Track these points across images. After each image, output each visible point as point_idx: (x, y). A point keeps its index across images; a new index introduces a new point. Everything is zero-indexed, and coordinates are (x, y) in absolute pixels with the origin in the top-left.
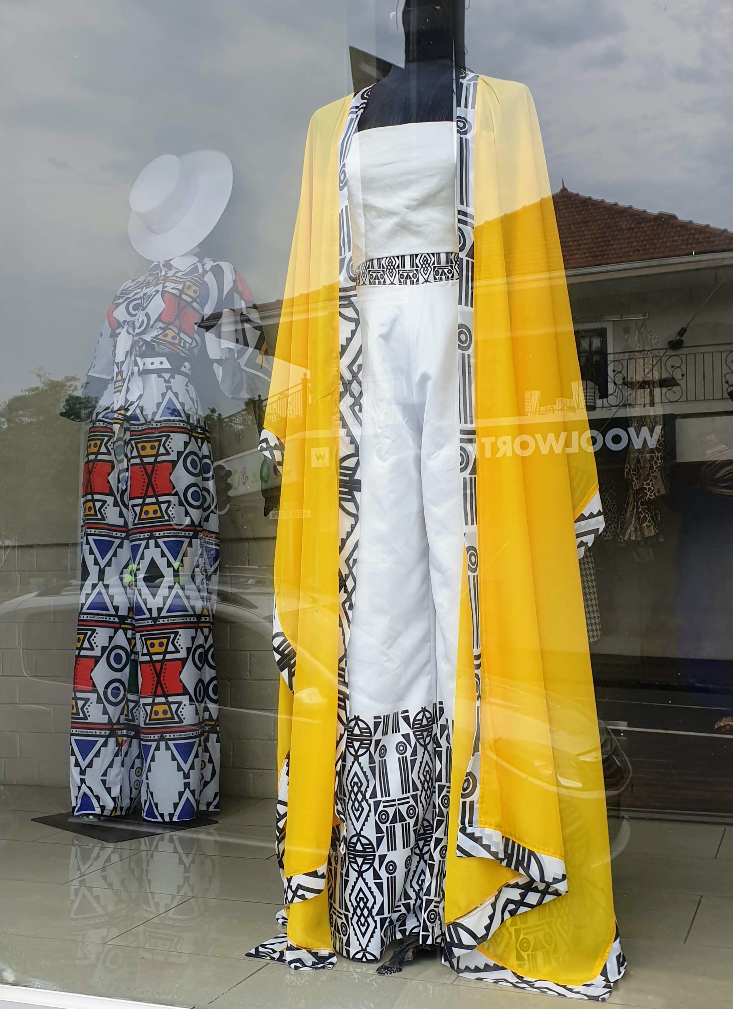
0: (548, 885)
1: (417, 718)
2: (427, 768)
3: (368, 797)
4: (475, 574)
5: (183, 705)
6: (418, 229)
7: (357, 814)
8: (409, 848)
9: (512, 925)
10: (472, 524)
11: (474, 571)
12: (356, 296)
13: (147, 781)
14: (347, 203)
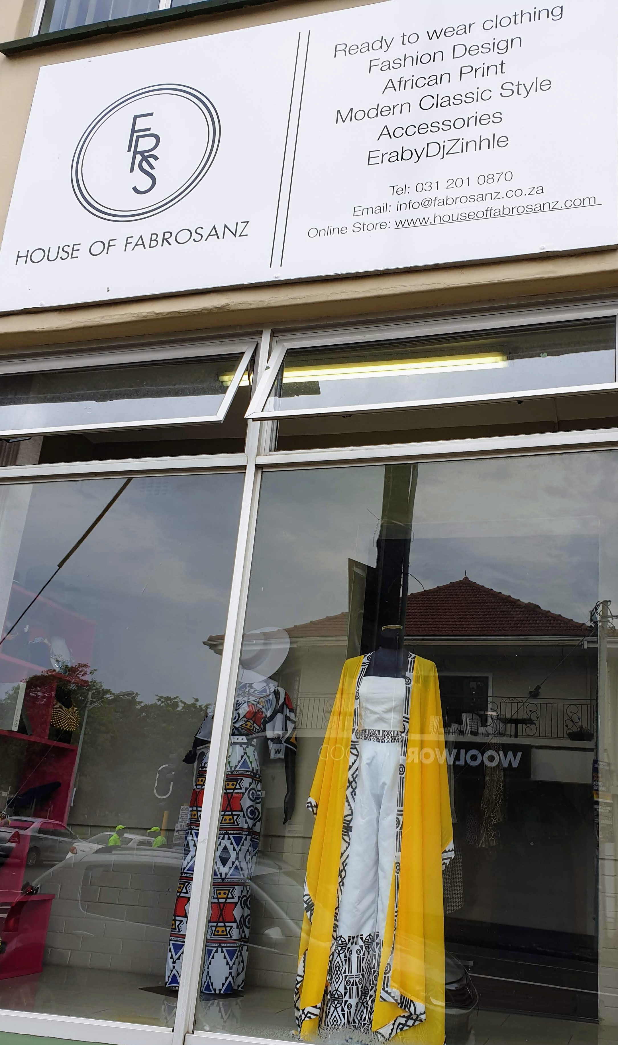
0: (418, 1017)
1: (367, 938)
2: (369, 962)
3: (342, 973)
4: (398, 874)
5: (233, 928)
6: (386, 720)
7: (337, 981)
8: (358, 999)
9: (400, 1035)
10: (399, 852)
11: (398, 873)
12: (358, 745)
13: (208, 970)
14: (358, 706)
